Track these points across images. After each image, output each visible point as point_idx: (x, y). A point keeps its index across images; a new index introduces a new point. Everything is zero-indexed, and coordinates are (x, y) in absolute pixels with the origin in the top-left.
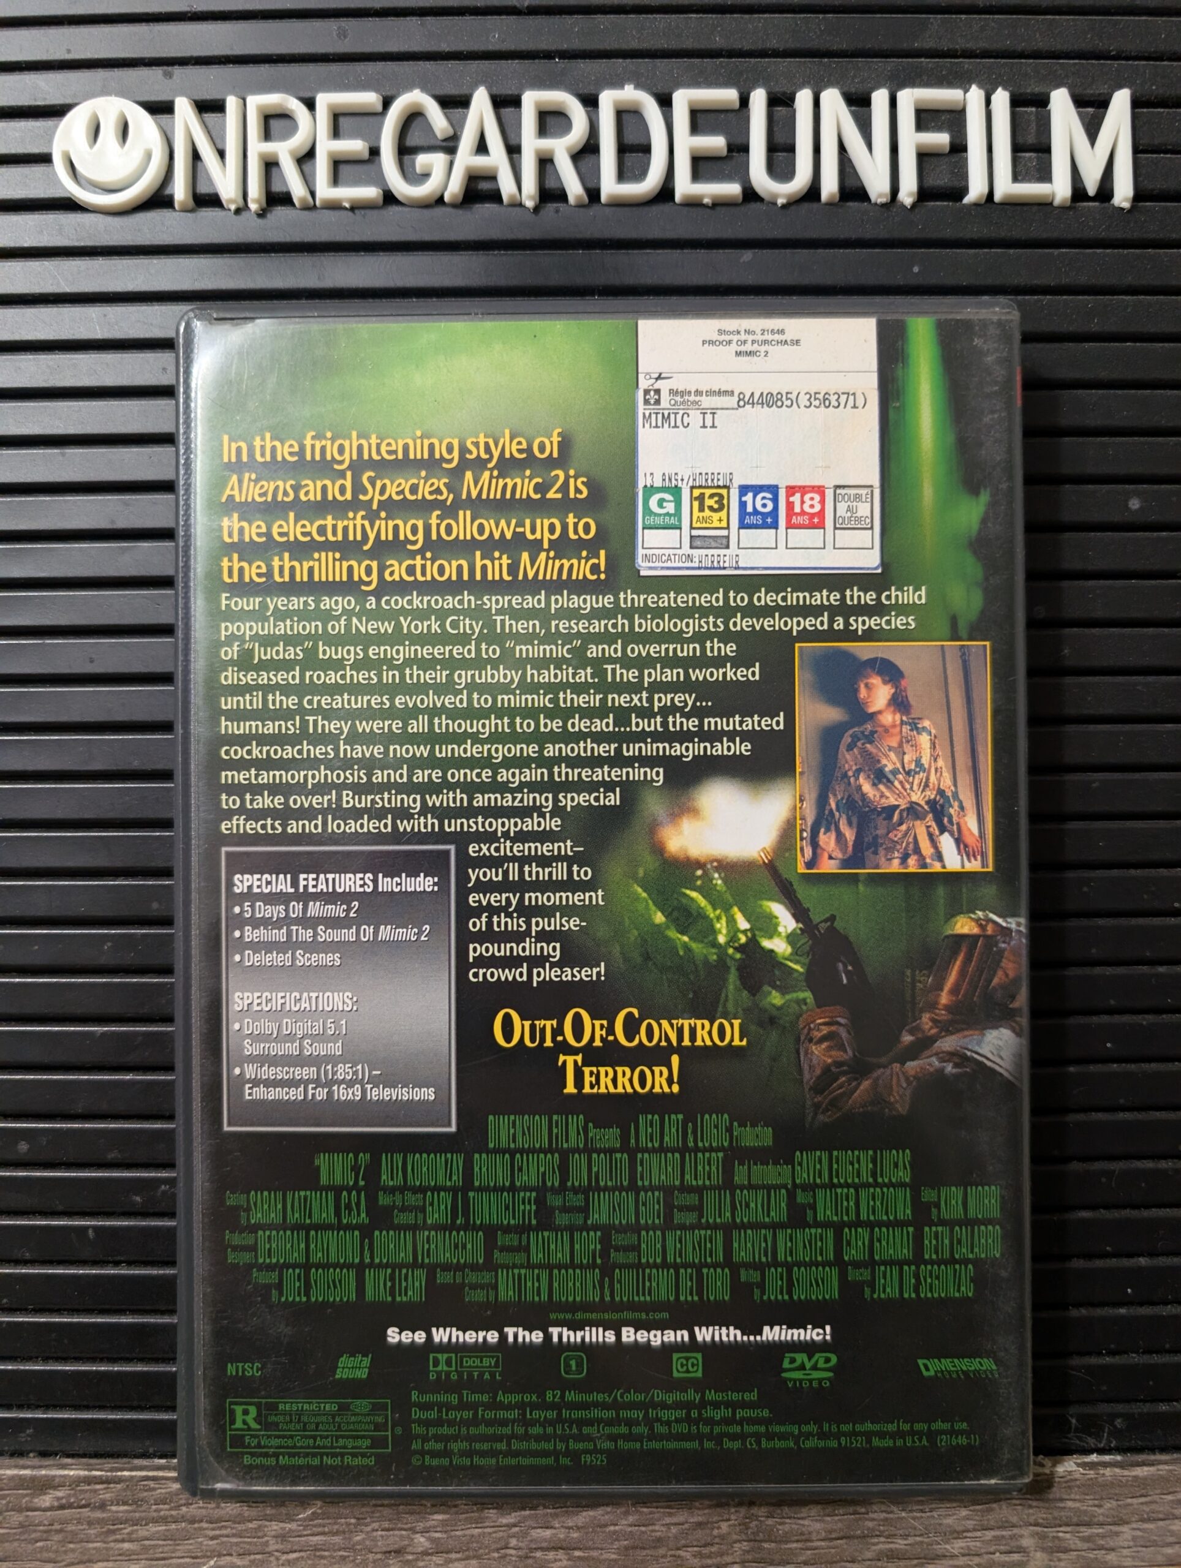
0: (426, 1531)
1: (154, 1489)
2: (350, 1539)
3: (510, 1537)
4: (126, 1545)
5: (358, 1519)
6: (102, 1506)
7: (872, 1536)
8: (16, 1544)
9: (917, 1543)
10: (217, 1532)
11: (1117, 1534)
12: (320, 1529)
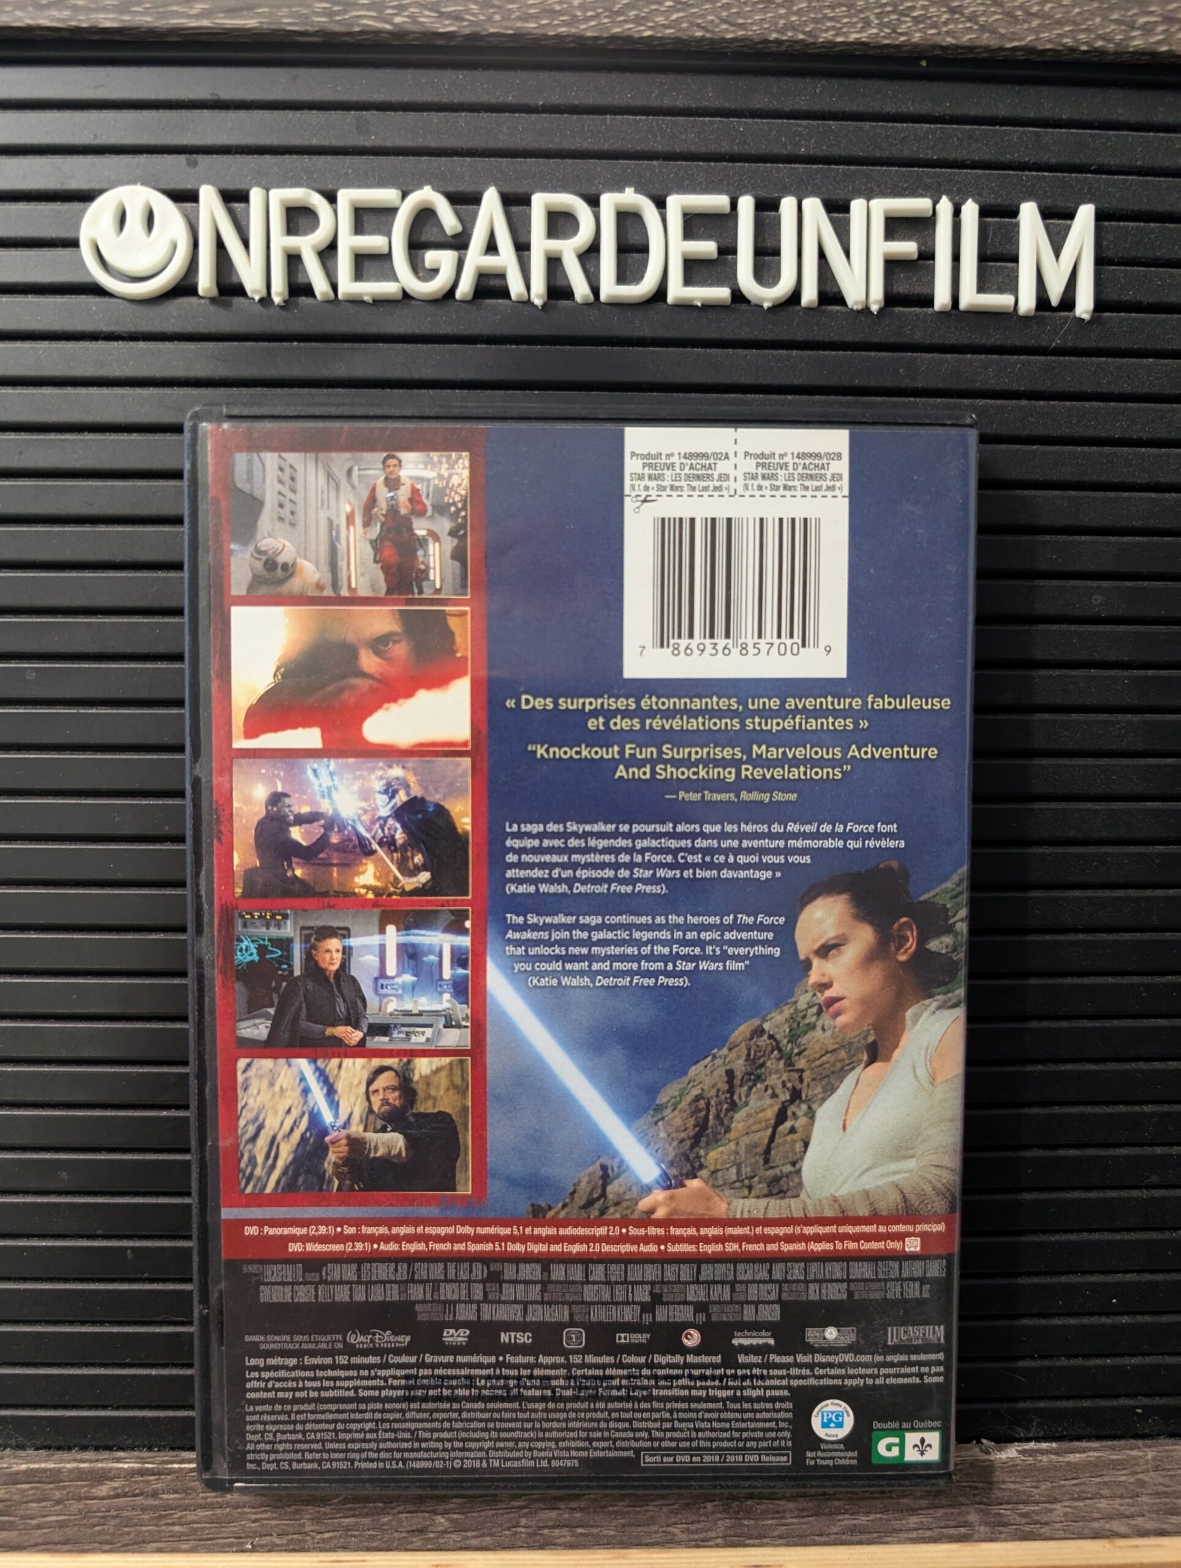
0: (444, 1513)
2: (378, 1520)
3: (520, 1517)
4: (177, 1528)
5: (385, 1503)
6: (155, 1495)
7: (839, 1514)
8: (76, 1529)
9: (876, 1519)
10: (259, 1516)
11: (1051, 1511)
12: (351, 1512)
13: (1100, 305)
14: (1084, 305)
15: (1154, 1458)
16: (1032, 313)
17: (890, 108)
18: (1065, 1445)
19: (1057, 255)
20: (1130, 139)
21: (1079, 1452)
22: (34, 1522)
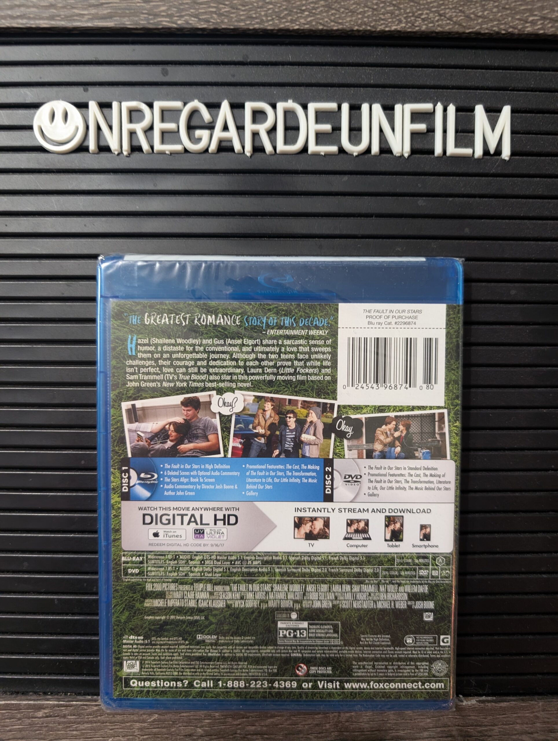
0: (201, 727)
1: (86, 709)
3: (237, 729)
4: (75, 732)
6: (64, 716)
8: (27, 732)
10: (113, 727)
11: (493, 730)
12: (157, 726)
13: (513, 154)
14: (506, 153)
15: (543, 705)
16: (481, 157)
17: (413, 61)
18: (499, 698)
19: (493, 130)
20: (527, 75)
21: (506, 702)
22: (8, 729)
